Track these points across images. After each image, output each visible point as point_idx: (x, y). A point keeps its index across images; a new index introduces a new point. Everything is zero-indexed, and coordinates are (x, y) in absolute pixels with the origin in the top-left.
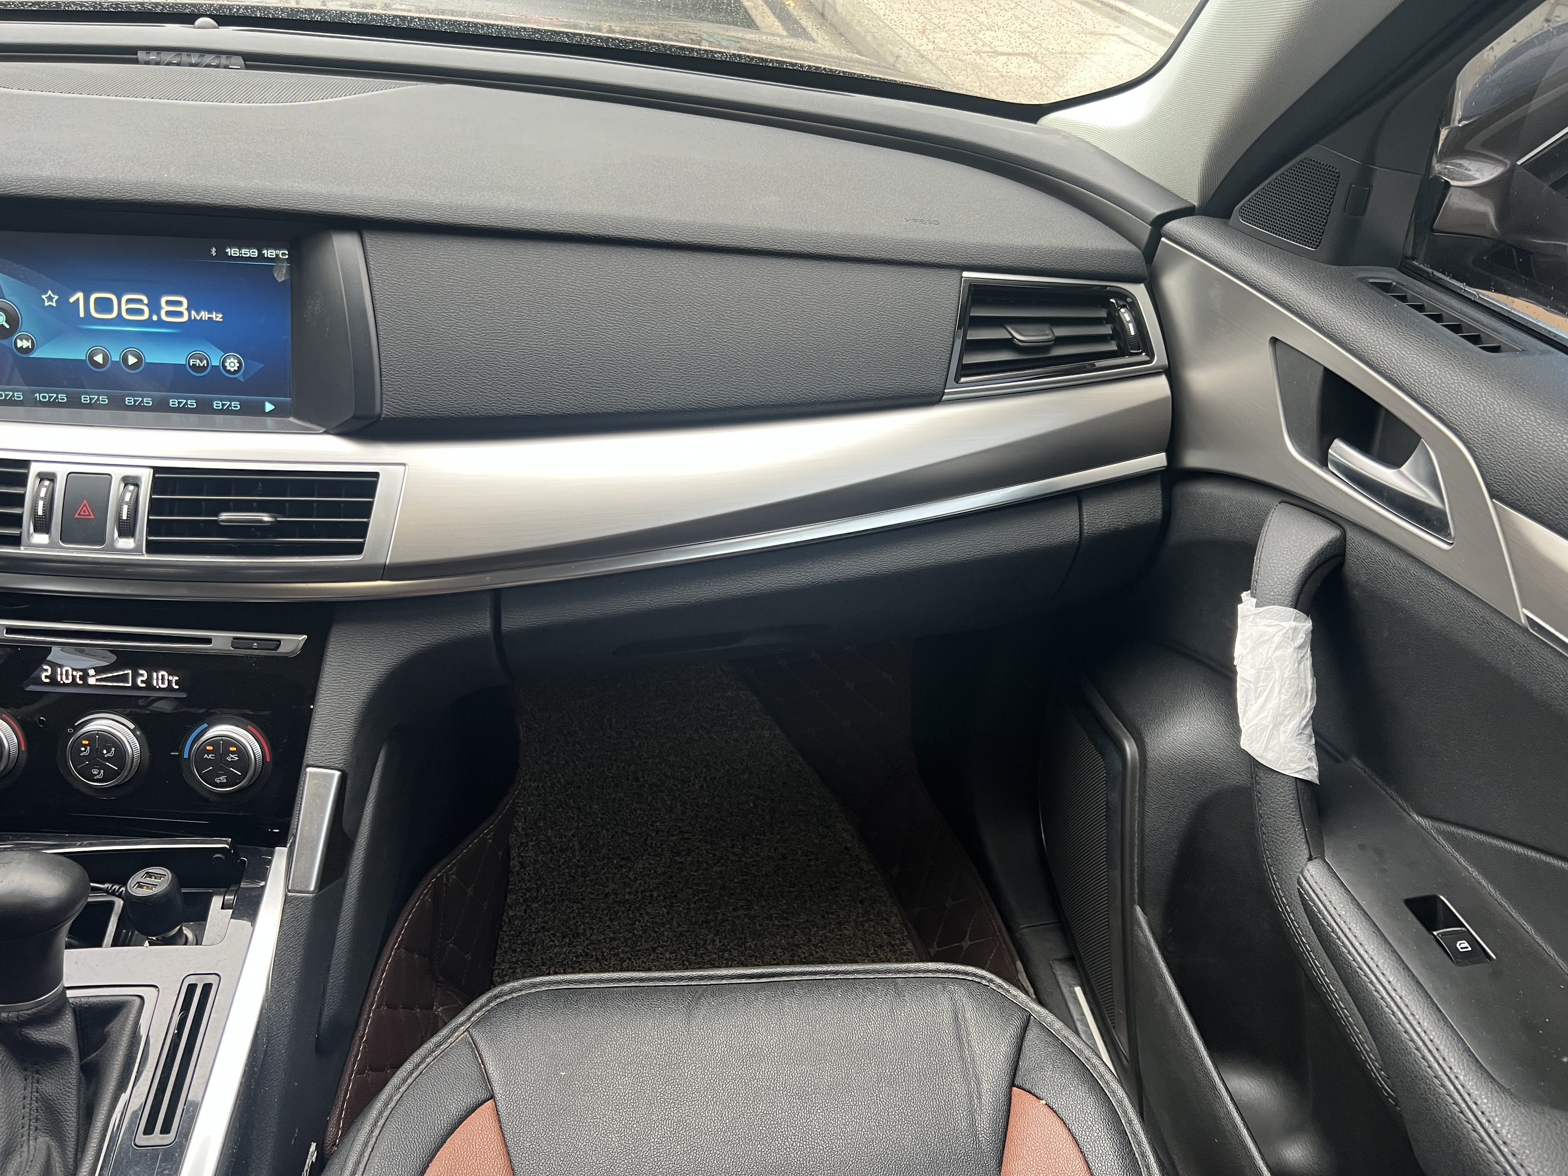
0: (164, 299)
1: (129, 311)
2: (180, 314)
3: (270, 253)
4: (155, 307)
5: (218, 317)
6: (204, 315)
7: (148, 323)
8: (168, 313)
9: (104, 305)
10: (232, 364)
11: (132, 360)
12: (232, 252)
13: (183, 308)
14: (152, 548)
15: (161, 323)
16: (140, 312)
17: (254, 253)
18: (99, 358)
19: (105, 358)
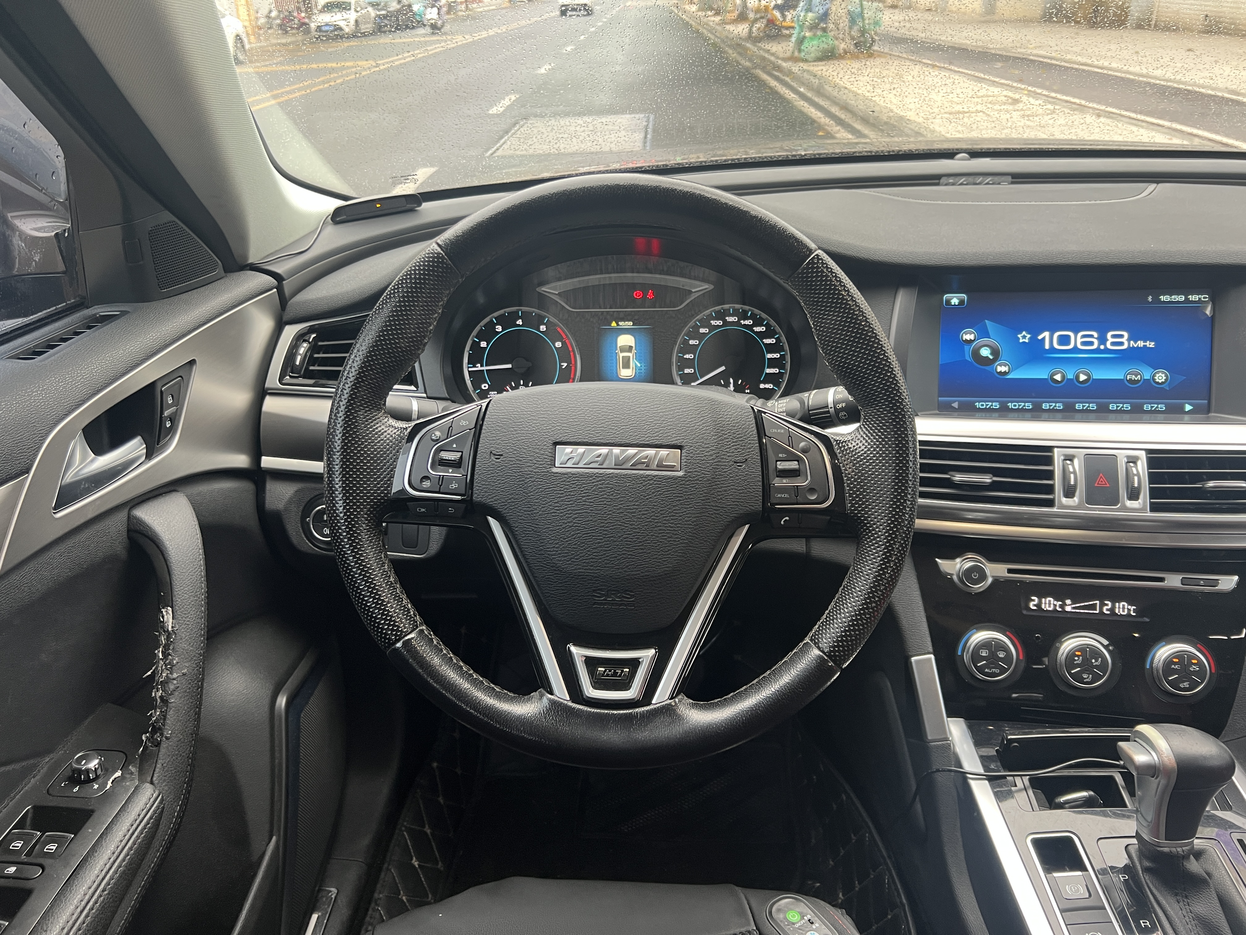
0: (1109, 335)
1: (1084, 343)
2: (1121, 344)
3: (1193, 298)
4: (1103, 340)
5: (1151, 344)
6: (1140, 344)
7: (1098, 351)
8: (1113, 344)
9: (1064, 340)
10: (1160, 377)
11: (1083, 377)
12: (1163, 298)
13: (1124, 340)
14: (1154, 508)
15: (1107, 351)
16: (1091, 343)
17: (1182, 298)
18: (1058, 377)
19: (1063, 377)
